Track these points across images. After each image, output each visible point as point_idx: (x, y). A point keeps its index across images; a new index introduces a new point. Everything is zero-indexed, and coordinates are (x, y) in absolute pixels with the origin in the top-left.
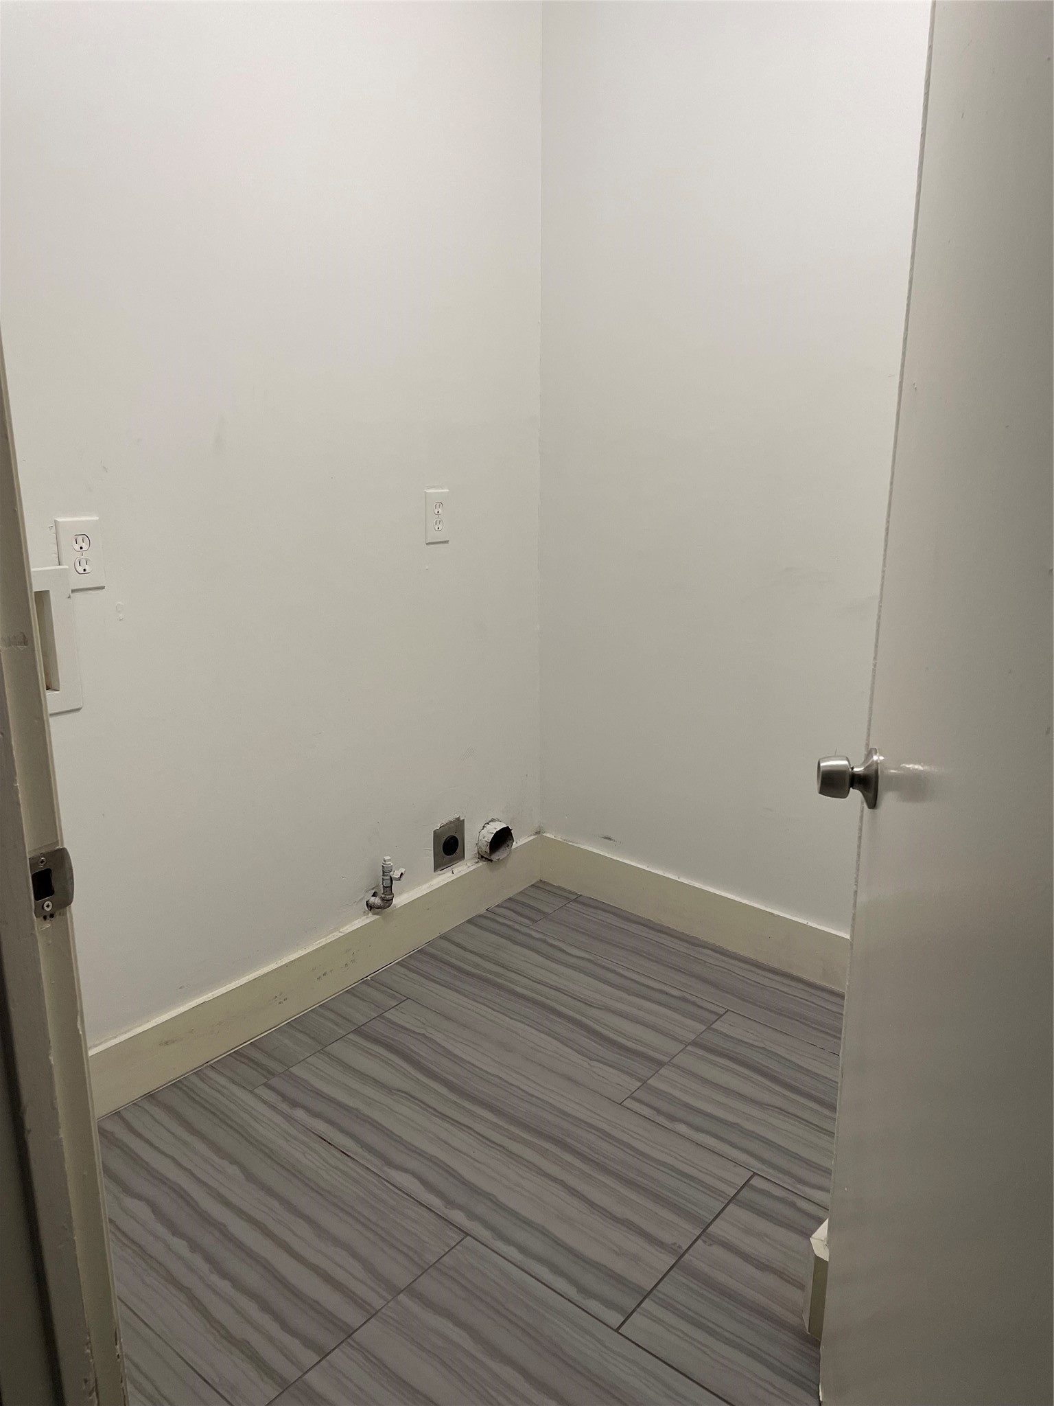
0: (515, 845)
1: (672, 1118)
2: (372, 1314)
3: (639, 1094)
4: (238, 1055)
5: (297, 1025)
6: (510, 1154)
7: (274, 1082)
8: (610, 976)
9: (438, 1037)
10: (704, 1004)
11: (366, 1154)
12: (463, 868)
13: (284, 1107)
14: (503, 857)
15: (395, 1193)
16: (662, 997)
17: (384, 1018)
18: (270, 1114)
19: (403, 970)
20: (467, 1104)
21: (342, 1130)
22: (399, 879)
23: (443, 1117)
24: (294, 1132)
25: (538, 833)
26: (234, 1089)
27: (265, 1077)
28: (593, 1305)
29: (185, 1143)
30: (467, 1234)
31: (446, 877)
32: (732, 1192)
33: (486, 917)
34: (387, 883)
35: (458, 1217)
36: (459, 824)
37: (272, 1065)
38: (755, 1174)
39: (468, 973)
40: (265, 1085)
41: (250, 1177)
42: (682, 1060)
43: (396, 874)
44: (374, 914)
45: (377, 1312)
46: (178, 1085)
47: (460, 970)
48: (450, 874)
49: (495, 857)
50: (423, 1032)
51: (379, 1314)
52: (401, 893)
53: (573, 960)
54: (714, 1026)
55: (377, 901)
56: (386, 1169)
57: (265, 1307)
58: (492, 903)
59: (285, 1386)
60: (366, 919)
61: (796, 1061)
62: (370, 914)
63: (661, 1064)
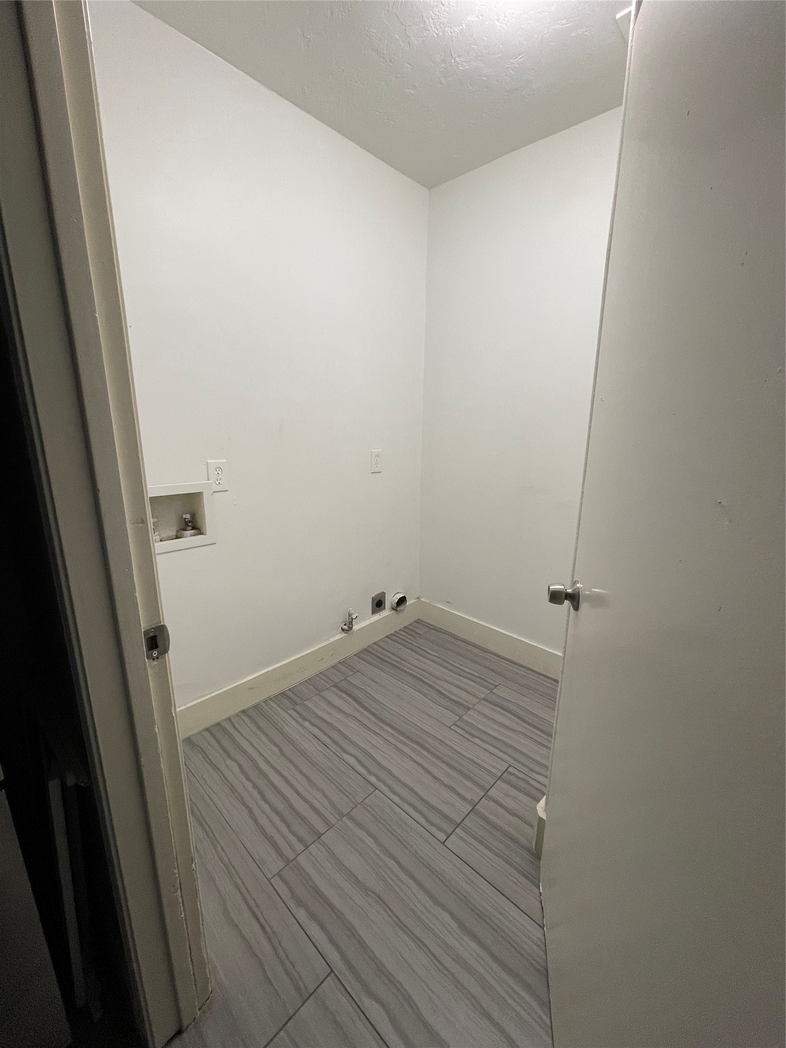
0: (408, 604)
1: (473, 736)
2: (330, 826)
3: (458, 723)
4: (283, 694)
5: (309, 681)
6: (398, 749)
7: (298, 708)
8: (447, 665)
9: (369, 690)
10: (490, 681)
11: (333, 745)
12: (385, 613)
13: (300, 720)
14: (402, 609)
15: (346, 766)
16: (469, 676)
17: (347, 680)
18: (294, 723)
19: (357, 658)
20: (380, 724)
21: (325, 733)
22: (355, 618)
23: (370, 729)
24: (303, 732)
25: (418, 598)
26: (280, 710)
27: (293, 705)
28: (433, 829)
29: (256, 735)
30: (376, 789)
31: (377, 617)
32: (500, 774)
33: (394, 635)
34: (351, 620)
35: (373, 779)
36: (383, 594)
37: (297, 700)
38: (510, 765)
39: (385, 661)
40: (293, 709)
41: (283, 754)
42: (478, 707)
43: (354, 616)
44: (345, 633)
45: (333, 826)
46: (256, 707)
47: (382, 659)
48: (378, 616)
49: (399, 609)
50: (363, 687)
51: (334, 827)
52: (357, 624)
53: (431, 657)
54: (493, 691)
55: (346, 627)
56: (343, 753)
57: (284, 820)
58: (397, 629)
59: (288, 862)
60: (340, 636)
61: (530, 710)
62: (343, 633)
63: (469, 709)
